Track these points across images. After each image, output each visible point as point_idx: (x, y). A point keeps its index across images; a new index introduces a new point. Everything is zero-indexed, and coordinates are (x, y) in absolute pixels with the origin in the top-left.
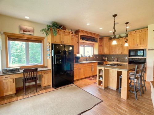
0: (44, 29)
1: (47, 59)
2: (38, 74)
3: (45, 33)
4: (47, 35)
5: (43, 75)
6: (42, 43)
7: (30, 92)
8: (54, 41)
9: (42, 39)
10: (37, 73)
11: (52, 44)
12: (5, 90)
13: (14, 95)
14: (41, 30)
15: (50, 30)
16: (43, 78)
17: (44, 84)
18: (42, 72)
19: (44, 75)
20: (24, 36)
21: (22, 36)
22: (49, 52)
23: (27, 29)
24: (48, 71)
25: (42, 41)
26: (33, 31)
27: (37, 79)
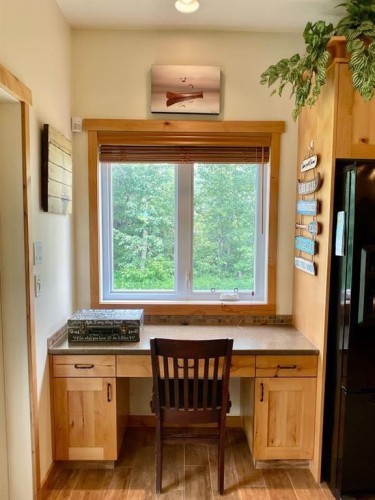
0: (283, 65)
1: (295, 271)
2: (235, 374)
3: (289, 86)
4: (302, 96)
5: (266, 381)
6: (268, 166)
7: (188, 478)
8: (356, 140)
9: (268, 137)
10: (229, 365)
11: (341, 166)
12: (74, 432)
13: (112, 467)
14: (265, 69)
15: (326, 54)
16: (265, 404)
17: (270, 441)
18: (262, 361)
19: (271, 385)
20: (168, 129)
21: (161, 128)
22: (309, 224)
23: (187, 83)
24: (297, 360)
25: (267, 150)
26: (218, 91)
27: (229, 404)
